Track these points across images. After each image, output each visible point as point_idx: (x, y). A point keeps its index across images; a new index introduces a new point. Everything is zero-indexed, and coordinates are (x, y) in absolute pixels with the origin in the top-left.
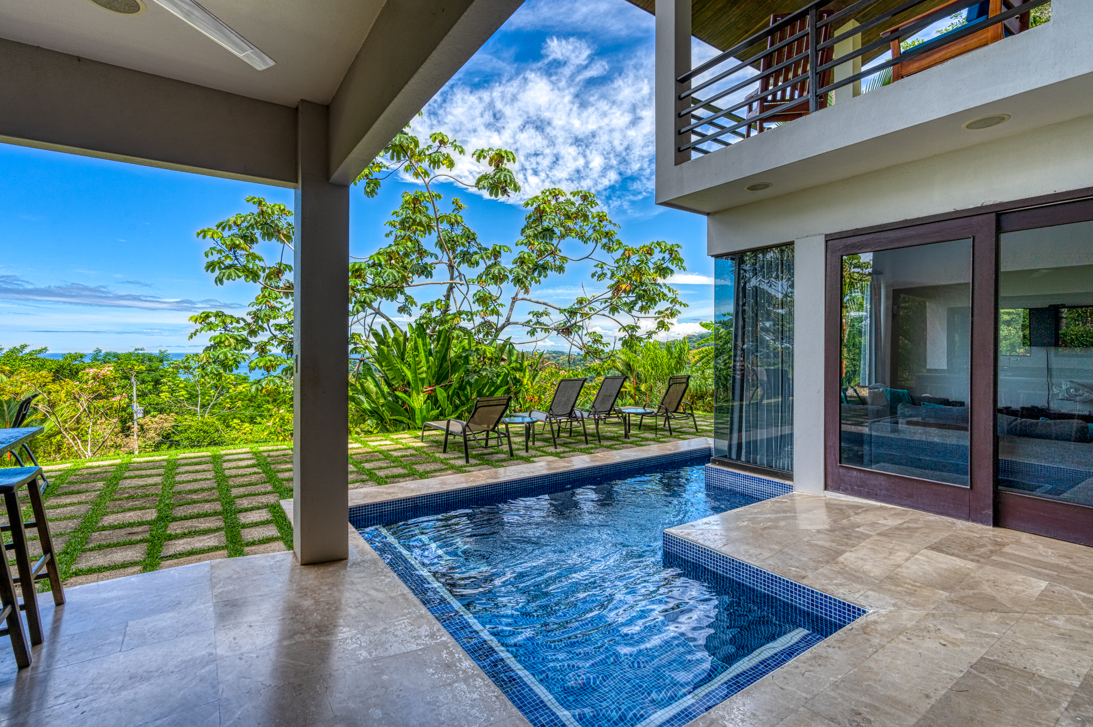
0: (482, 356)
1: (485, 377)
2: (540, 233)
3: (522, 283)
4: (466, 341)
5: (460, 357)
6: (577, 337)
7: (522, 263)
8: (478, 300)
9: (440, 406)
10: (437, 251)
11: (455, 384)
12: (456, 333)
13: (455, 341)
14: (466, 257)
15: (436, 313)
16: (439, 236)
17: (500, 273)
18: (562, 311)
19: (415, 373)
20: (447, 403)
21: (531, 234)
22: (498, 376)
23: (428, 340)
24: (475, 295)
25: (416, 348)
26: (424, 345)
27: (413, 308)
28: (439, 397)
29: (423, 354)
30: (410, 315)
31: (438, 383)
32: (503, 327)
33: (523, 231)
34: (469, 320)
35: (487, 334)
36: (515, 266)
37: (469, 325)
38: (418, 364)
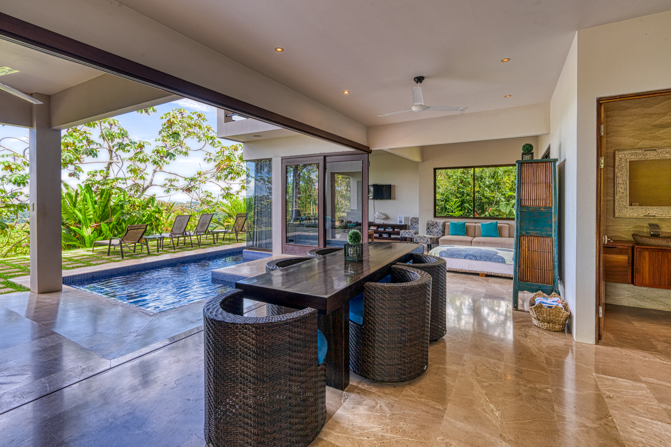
0: (133, 205)
1: (134, 217)
2: (171, 135)
3: (158, 164)
4: (122, 196)
5: (118, 205)
6: (195, 195)
7: (158, 153)
8: (130, 171)
9: (104, 234)
10: (101, 141)
11: (114, 223)
12: (114, 191)
13: (113, 196)
14: (121, 146)
15: (99, 178)
16: (102, 132)
17: (143, 158)
18: (186, 179)
19: (85, 215)
20: (108, 232)
21: (165, 135)
22: (144, 216)
23: (94, 195)
24: (128, 167)
25: (85, 200)
26: (90, 198)
27: (81, 174)
28: (103, 229)
29: (90, 203)
30: (79, 179)
31: (101, 220)
32: (148, 187)
33: (160, 133)
34: (124, 183)
35: (137, 191)
36: (153, 154)
37: (123, 186)
38: (87, 210)
